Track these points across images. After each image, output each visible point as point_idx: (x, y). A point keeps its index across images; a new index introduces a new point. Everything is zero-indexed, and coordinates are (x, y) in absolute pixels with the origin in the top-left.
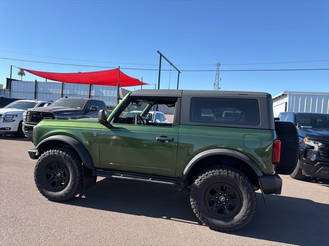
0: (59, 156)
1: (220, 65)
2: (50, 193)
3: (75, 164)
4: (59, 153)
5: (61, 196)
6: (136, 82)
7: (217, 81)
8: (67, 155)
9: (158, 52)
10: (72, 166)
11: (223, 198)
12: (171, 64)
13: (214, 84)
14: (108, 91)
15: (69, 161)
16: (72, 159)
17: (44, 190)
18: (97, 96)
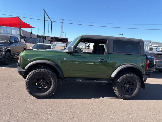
0: (44, 73)
1: (63, 20)
2: (38, 94)
3: (55, 76)
4: (44, 71)
5: (46, 95)
6: (28, 26)
7: (62, 28)
8: (50, 71)
9: (44, 10)
10: (54, 78)
11: (128, 86)
12: (49, 17)
13: (61, 30)
14: (13, 31)
15: (52, 75)
16: (53, 73)
17: (34, 93)
18: (5, 33)
